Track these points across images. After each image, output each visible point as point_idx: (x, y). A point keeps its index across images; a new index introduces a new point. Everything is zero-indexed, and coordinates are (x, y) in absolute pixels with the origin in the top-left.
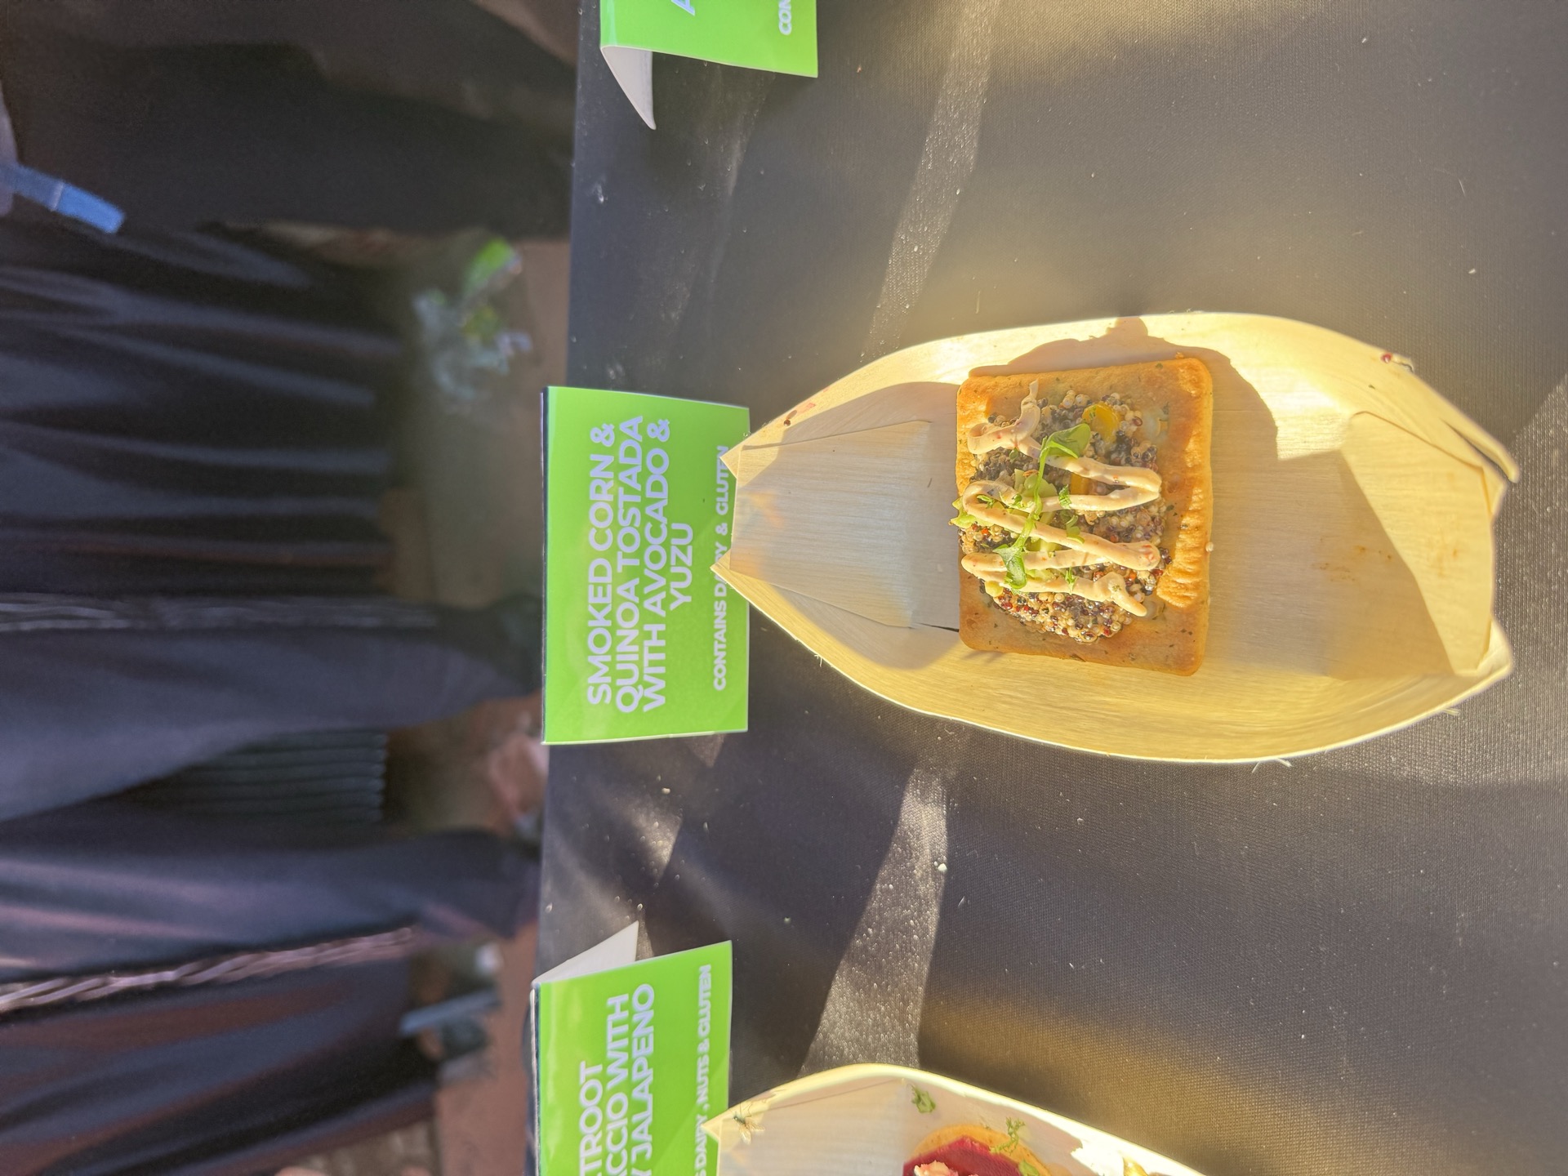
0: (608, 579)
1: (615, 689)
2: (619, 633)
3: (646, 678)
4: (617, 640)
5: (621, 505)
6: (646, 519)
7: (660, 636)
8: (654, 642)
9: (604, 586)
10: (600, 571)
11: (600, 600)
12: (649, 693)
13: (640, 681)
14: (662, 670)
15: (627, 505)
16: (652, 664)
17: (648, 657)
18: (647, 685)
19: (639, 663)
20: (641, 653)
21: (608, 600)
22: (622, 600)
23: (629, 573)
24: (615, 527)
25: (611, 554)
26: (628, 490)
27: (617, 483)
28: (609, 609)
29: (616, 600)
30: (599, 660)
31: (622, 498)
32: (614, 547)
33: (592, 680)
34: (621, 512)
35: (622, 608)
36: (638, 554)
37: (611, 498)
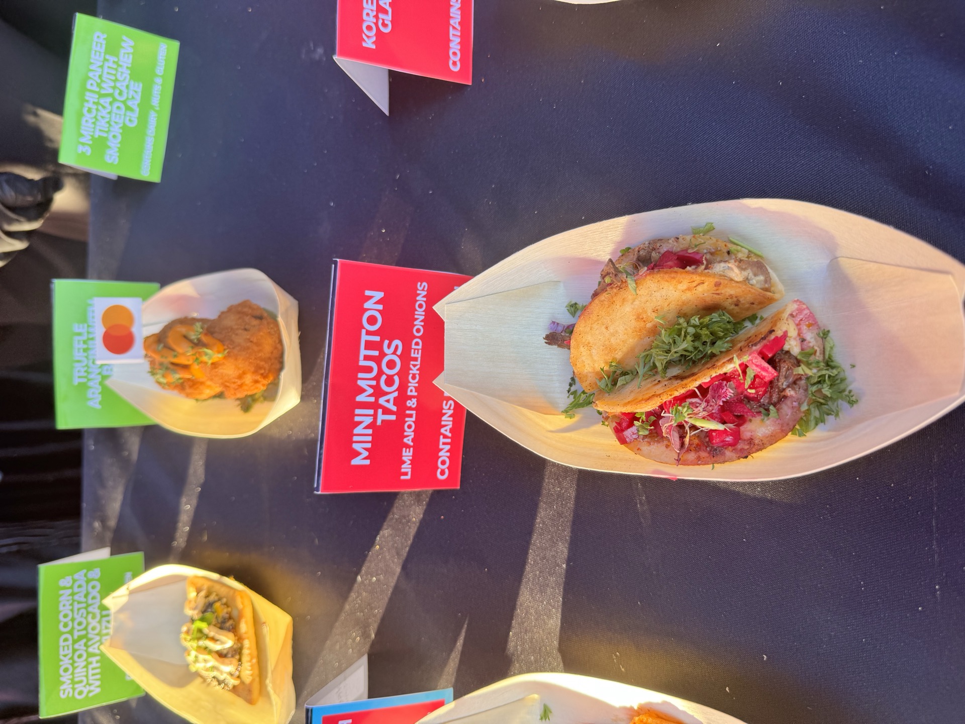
0: (70, 642)
1: (74, 689)
2: (76, 665)
3: (91, 682)
4: (74, 668)
5: (76, 610)
6: (88, 613)
7: (97, 662)
8: (95, 665)
9: (68, 646)
10: (66, 640)
11: (66, 652)
12: (92, 688)
13: (87, 684)
14: (98, 677)
15: (79, 609)
16: (93, 675)
17: (91, 672)
18: (90, 685)
19: (87, 676)
20: (87, 672)
21: (71, 651)
22: (77, 650)
23: (80, 638)
24: (73, 620)
25: (71, 632)
26: (79, 603)
27: (74, 601)
28: (71, 655)
29: (74, 651)
30: (66, 678)
31: (76, 606)
32: (73, 628)
33: (62, 687)
34: (76, 612)
35: (77, 653)
36: (86, 629)
37: (71, 608)
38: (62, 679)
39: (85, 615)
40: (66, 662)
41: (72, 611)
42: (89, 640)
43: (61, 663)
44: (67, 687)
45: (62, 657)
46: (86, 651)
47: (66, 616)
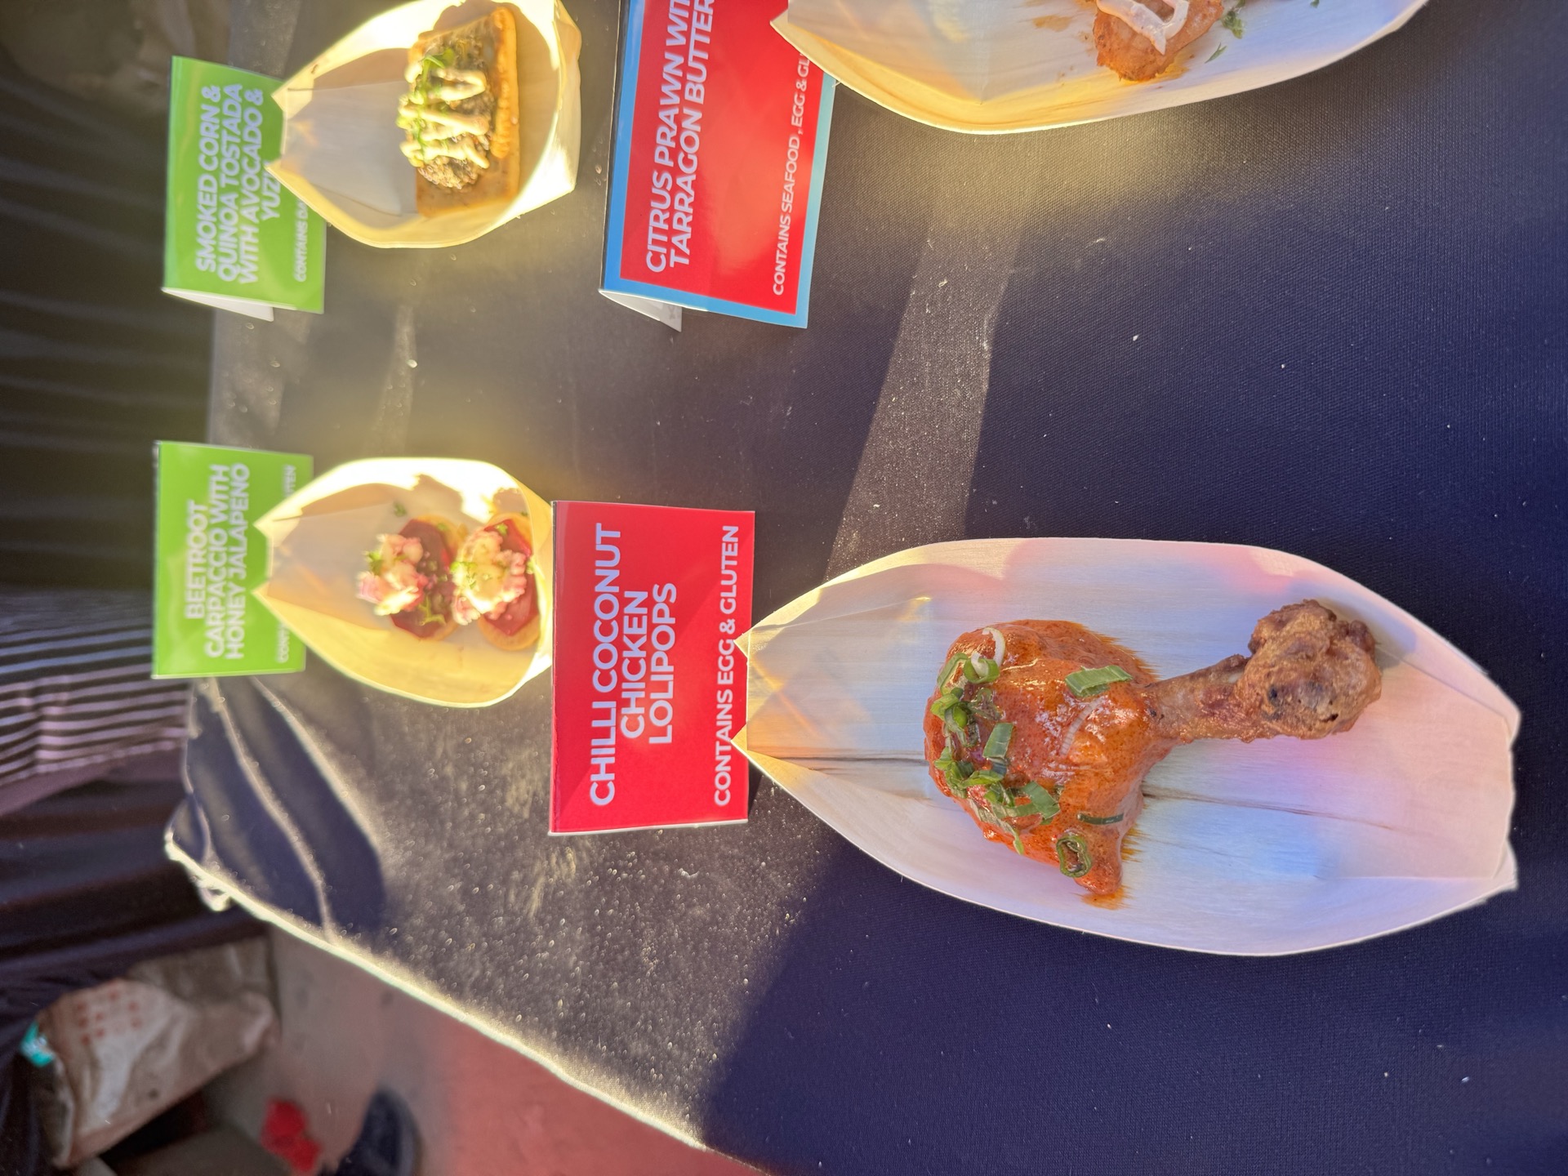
0: (214, 190)
1: (217, 262)
2: (222, 227)
3: (243, 261)
4: (219, 231)
5: (225, 143)
6: (243, 154)
7: (254, 235)
8: (249, 239)
9: (211, 194)
10: (208, 183)
11: (208, 202)
12: (245, 271)
13: (238, 262)
14: (255, 258)
15: (229, 143)
18: (243, 266)
19: (237, 251)
20: (238, 244)
21: (216, 204)
22: (226, 206)
23: (230, 189)
24: (220, 156)
25: (216, 173)
26: (230, 133)
27: (222, 127)
28: (214, 210)
29: (220, 205)
30: (206, 240)
31: (226, 138)
32: (219, 169)
33: (200, 253)
34: (224, 147)
35: (224, 211)
36: (237, 177)
37: (217, 136)
38: (199, 240)
39: (238, 155)
40: (206, 218)
41: (219, 141)
42: (242, 196)
43: (200, 217)
44: (206, 253)
45: (201, 208)
46: (238, 212)
47: (209, 146)
